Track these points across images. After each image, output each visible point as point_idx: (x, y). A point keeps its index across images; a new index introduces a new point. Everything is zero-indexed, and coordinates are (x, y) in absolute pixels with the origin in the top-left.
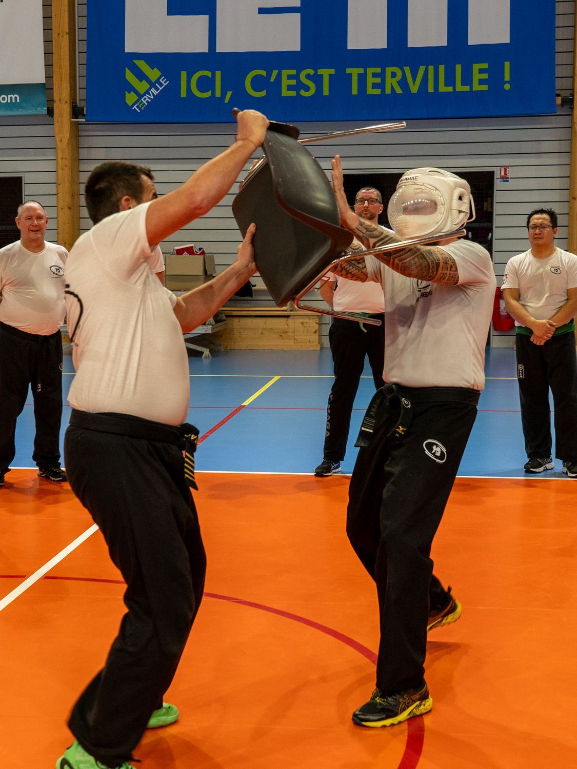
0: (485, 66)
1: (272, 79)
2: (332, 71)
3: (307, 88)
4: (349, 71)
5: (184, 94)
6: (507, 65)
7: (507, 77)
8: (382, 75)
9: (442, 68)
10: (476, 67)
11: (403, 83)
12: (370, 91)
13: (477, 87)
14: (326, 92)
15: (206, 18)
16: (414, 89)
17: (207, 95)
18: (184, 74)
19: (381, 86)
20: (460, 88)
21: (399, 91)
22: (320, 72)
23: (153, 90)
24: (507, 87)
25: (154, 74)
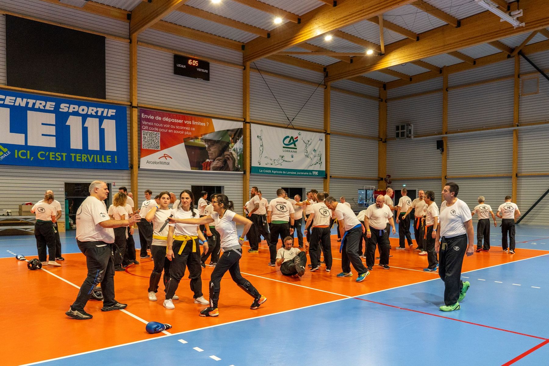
0: (110, 156)
1: (47, 155)
2: (66, 154)
3: (58, 158)
4: (71, 154)
5: (16, 157)
6: (116, 156)
7: (116, 160)
8: (81, 156)
9: (98, 156)
10: (108, 157)
11: (87, 159)
12: (78, 160)
13: (108, 162)
14: (64, 159)
15: (24, 135)
16: (91, 161)
17: (25, 157)
18: (16, 151)
19: (81, 159)
20: (103, 161)
21: (86, 161)
22: (62, 154)
23: (5, 155)
24: (116, 162)
25: (5, 150)
